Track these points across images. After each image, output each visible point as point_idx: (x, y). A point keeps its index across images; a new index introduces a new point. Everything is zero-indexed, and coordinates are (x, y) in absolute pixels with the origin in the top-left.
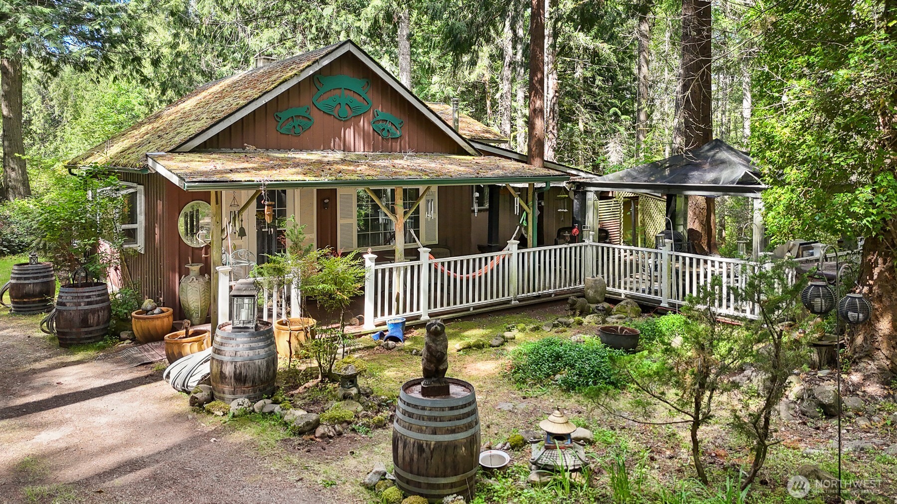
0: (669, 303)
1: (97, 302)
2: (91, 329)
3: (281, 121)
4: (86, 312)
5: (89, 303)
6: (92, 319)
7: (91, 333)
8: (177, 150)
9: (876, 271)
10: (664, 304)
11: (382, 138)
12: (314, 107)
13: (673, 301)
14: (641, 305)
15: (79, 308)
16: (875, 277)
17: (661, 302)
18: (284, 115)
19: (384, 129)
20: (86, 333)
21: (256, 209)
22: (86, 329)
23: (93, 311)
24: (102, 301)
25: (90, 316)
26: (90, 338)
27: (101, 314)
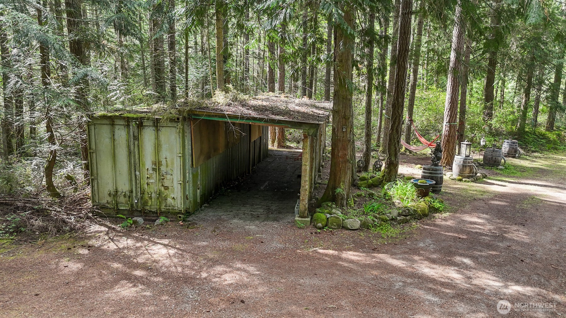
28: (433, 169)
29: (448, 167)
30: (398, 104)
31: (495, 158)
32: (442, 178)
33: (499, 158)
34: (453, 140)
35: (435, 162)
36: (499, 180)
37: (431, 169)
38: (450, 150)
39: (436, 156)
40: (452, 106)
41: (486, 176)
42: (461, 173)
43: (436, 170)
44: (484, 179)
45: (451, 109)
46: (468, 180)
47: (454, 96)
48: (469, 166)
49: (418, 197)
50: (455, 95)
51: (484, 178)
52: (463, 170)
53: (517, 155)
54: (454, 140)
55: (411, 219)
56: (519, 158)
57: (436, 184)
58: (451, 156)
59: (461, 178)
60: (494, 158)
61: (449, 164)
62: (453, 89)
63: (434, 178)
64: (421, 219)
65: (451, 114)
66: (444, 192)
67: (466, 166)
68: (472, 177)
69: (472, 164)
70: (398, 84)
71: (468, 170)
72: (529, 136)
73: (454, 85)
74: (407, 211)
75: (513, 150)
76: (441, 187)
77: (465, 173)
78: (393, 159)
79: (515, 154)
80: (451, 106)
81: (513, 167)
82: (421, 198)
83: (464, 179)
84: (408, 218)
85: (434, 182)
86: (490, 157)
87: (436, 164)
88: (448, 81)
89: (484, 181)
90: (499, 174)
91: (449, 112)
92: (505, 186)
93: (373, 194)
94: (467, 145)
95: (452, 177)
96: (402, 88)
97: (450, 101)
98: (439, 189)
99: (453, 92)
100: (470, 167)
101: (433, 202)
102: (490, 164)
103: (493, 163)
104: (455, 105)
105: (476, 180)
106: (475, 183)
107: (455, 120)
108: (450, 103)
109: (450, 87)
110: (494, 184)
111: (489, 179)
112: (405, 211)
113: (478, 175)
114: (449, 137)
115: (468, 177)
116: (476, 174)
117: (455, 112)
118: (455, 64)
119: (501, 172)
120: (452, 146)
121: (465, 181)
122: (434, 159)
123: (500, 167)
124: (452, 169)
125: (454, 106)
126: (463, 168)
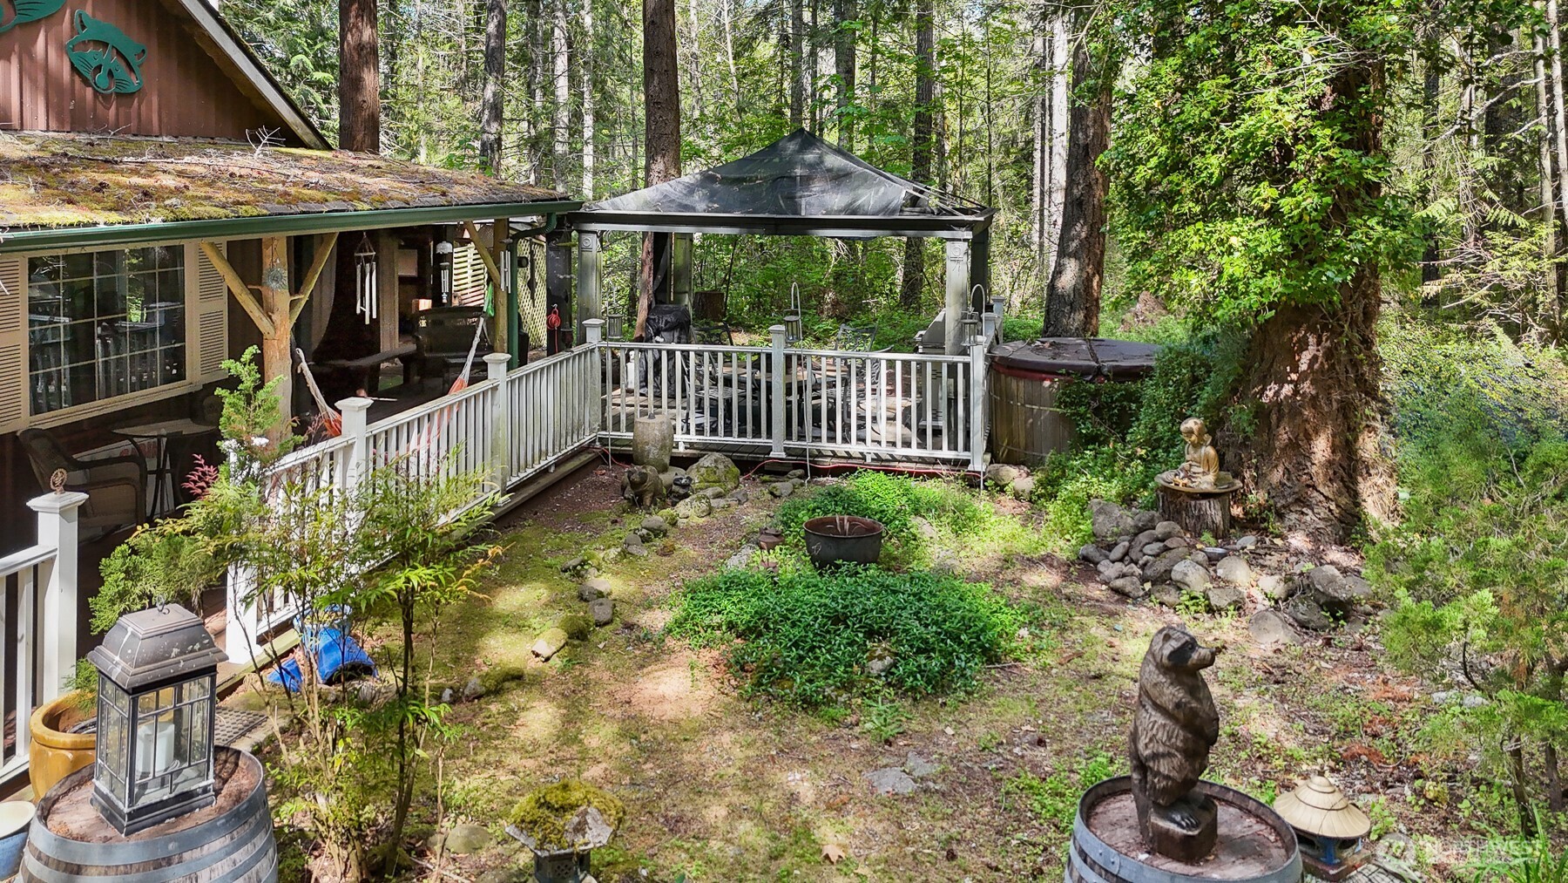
0: (786, 449)
9: (1305, 358)
10: (778, 453)
11: (96, 93)
13: (794, 443)
14: (737, 463)
16: (1303, 367)
17: (769, 449)
19: (99, 68)
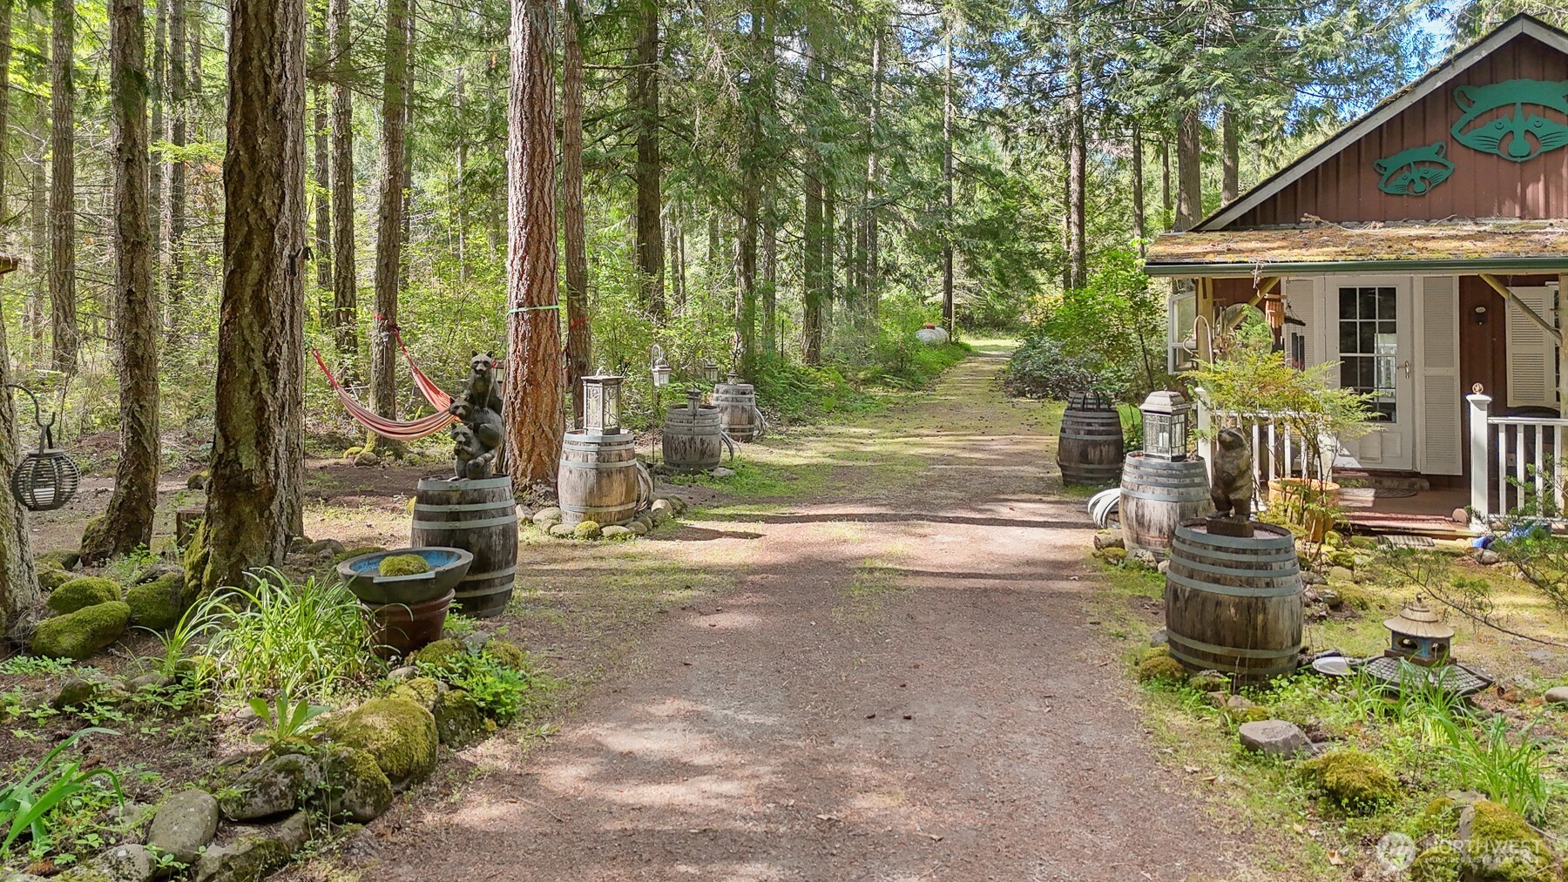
1: (1100, 433)
2: (1091, 466)
3: (1387, 174)
4: (1086, 444)
5: (1089, 433)
6: (1093, 454)
7: (1091, 471)
8: (1205, 228)
12: (1456, 144)
15: (1078, 437)
18: (1393, 163)
20: (1088, 471)
21: (1338, 320)
22: (1086, 466)
23: (1095, 444)
24: (1108, 433)
25: (1091, 450)
26: (1092, 479)
27: (1105, 449)
28: (464, 493)
29: (541, 489)
30: (253, 163)
31: (702, 442)
32: (509, 533)
33: (715, 440)
34: (550, 373)
35: (473, 456)
36: (732, 518)
37: (455, 497)
38: (542, 416)
39: (476, 429)
40: (536, 236)
41: (685, 506)
42: (592, 505)
43: (481, 498)
44: (681, 521)
45: (533, 248)
46: (623, 529)
47: (537, 193)
48: (620, 470)
49: (384, 655)
50: (542, 191)
51: (679, 513)
52: (600, 488)
53: (755, 433)
54: (555, 376)
55: (310, 830)
56: (761, 440)
57: (476, 567)
58: (550, 441)
59: (594, 525)
60: (698, 442)
61: (544, 475)
62: (530, 165)
63: (473, 538)
64: (382, 807)
65: (534, 268)
66: (528, 601)
67: (610, 474)
68: (636, 515)
69: (632, 462)
70: (246, 61)
71: (618, 488)
72: (773, 377)
73: (533, 149)
74: (283, 781)
75: (745, 416)
76: (511, 578)
77: (606, 501)
78: (248, 460)
79: (751, 430)
80: (529, 235)
81: (756, 470)
82: (399, 663)
83: (607, 531)
84: (286, 831)
85: (467, 558)
86: (685, 438)
87: (477, 465)
88: (512, 136)
89: (683, 526)
90: (721, 494)
91: (523, 259)
92: (758, 536)
93: (87, 690)
94: (605, 383)
95: (558, 529)
96: (267, 82)
97: (523, 214)
98: (500, 589)
99: (531, 179)
100: (626, 476)
101: (465, 673)
102: (689, 465)
103: (697, 457)
104: (546, 230)
105: (653, 528)
106: (652, 538)
107: (551, 291)
108: (526, 221)
109: (518, 158)
110: (718, 535)
111: (697, 517)
112: (266, 786)
113: (658, 504)
114: (535, 363)
115: (623, 519)
116: (650, 503)
117: (546, 261)
118: (530, 66)
119: (728, 489)
120: (547, 400)
121: (612, 537)
122: (468, 443)
123: (721, 472)
124: (555, 495)
125: (540, 235)
126: (599, 482)
